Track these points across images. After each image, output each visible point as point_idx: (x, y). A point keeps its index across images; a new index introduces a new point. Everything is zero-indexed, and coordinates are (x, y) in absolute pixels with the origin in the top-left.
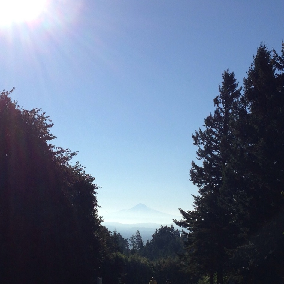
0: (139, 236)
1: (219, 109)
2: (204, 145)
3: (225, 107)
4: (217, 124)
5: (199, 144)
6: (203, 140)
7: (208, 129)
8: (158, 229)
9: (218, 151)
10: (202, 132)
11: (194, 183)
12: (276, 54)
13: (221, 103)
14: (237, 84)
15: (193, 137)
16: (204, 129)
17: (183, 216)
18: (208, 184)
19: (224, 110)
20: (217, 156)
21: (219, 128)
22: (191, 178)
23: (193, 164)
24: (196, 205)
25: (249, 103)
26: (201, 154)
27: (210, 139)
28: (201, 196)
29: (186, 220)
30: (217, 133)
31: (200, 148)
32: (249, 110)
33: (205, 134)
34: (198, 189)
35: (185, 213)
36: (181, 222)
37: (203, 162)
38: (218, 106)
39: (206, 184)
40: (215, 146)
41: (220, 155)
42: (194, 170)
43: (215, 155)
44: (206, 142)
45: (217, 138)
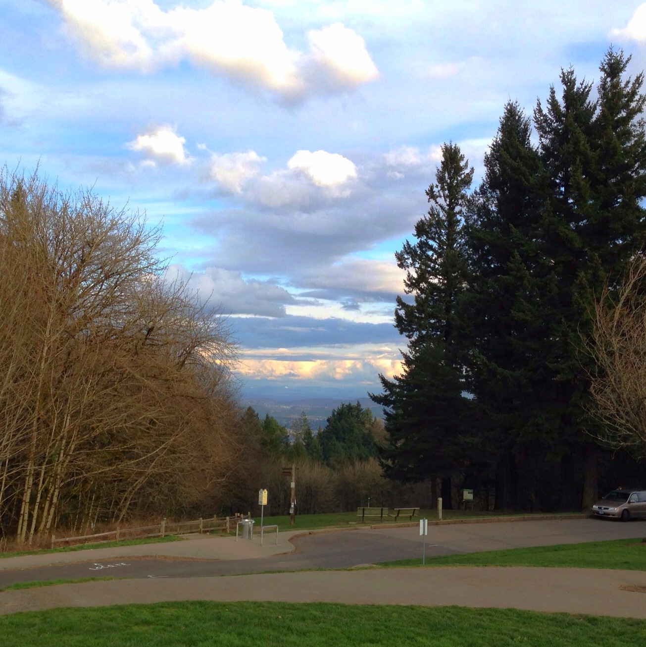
0: (305, 420)
1: (438, 208)
2: (414, 267)
3: (448, 203)
4: (435, 232)
5: (408, 266)
6: (414, 260)
7: (421, 240)
8: (336, 409)
9: (439, 277)
10: (412, 246)
11: (401, 333)
13: (441, 197)
14: (467, 162)
15: (396, 256)
16: (414, 241)
17: (384, 386)
18: (424, 332)
19: (447, 208)
20: (438, 285)
21: (439, 238)
22: (395, 324)
23: (399, 300)
24: (405, 367)
26: (412, 283)
27: (424, 257)
28: (414, 353)
29: (388, 393)
33: (415, 249)
34: (407, 341)
35: (388, 381)
36: (381, 396)
37: (415, 298)
38: (437, 203)
39: (420, 332)
40: (433, 268)
41: (443, 284)
42: (400, 309)
43: (435, 285)
44: (419, 263)
45: (435, 256)
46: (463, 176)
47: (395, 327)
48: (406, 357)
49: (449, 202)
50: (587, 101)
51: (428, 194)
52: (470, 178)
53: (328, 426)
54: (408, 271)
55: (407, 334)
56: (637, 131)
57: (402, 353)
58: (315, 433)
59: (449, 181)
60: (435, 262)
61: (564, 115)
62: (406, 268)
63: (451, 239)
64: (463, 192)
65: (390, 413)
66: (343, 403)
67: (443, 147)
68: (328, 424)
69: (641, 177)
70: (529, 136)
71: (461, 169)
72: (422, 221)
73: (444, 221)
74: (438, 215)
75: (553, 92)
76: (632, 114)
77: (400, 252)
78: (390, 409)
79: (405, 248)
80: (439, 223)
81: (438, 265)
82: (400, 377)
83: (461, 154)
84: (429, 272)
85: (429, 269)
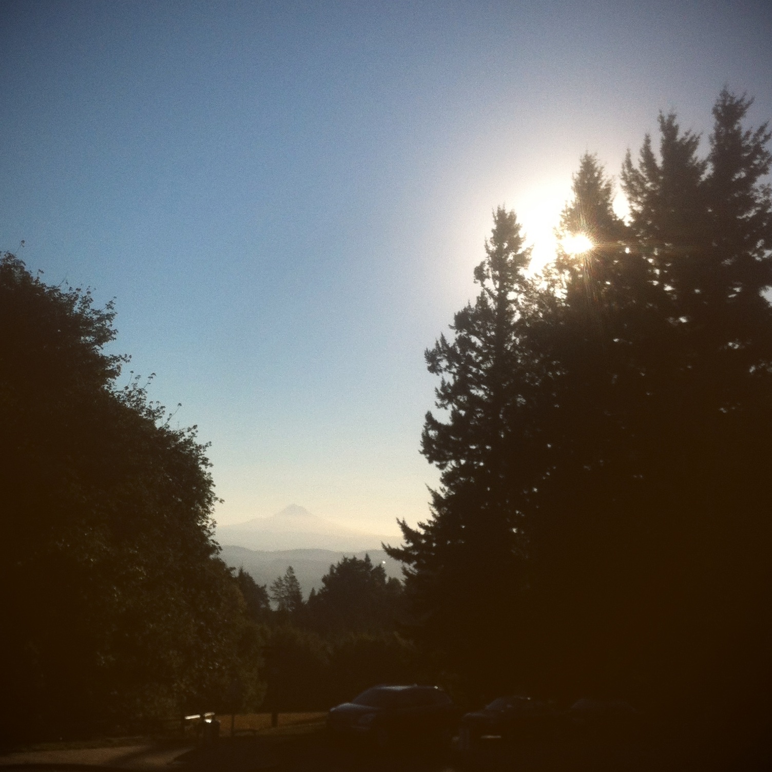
0: (293, 579)
1: (486, 292)
2: (450, 372)
3: (498, 286)
5: (441, 371)
6: (450, 363)
7: (460, 335)
8: (335, 564)
9: (483, 387)
10: (448, 343)
11: (430, 461)
13: (489, 278)
15: (426, 355)
16: (452, 337)
17: (405, 536)
18: (463, 462)
19: (496, 293)
20: (484, 398)
24: (435, 510)
26: (447, 395)
27: (464, 359)
29: (410, 545)
30: (481, 346)
34: (438, 473)
36: (400, 549)
37: (451, 414)
38: (483, 285)
40: (476, 375)
41: (489, 396)
44: (456, 367)
45: (480, 358)
46: (519, 251)
47: (421, 453)
48: (435, 495)
49: (500, 285)
50: (694, 156)
51: (474, 273)
53: (324, 588)
54: (443, 378)
55: (438, 463)
56: (760, 198)
57: (430, 489)
58: (305, 597)
60: (478, 366)
61: (661, 173)
62: (439, 373)
64: (520, 272)
65: (411, 572)
66: (346, 557)
68: (323, 585)
69: (764, 260)
70: (612, 201)
71: (520, 241)
73: (493, 312)
75: (648, 141)
76: (754, 173)
77: (431, 350)
78: (410, 567)
79: (437, 344)
81: (483, 370)
82: (427, 524)
83: (517, 222)
85: (470, 375)
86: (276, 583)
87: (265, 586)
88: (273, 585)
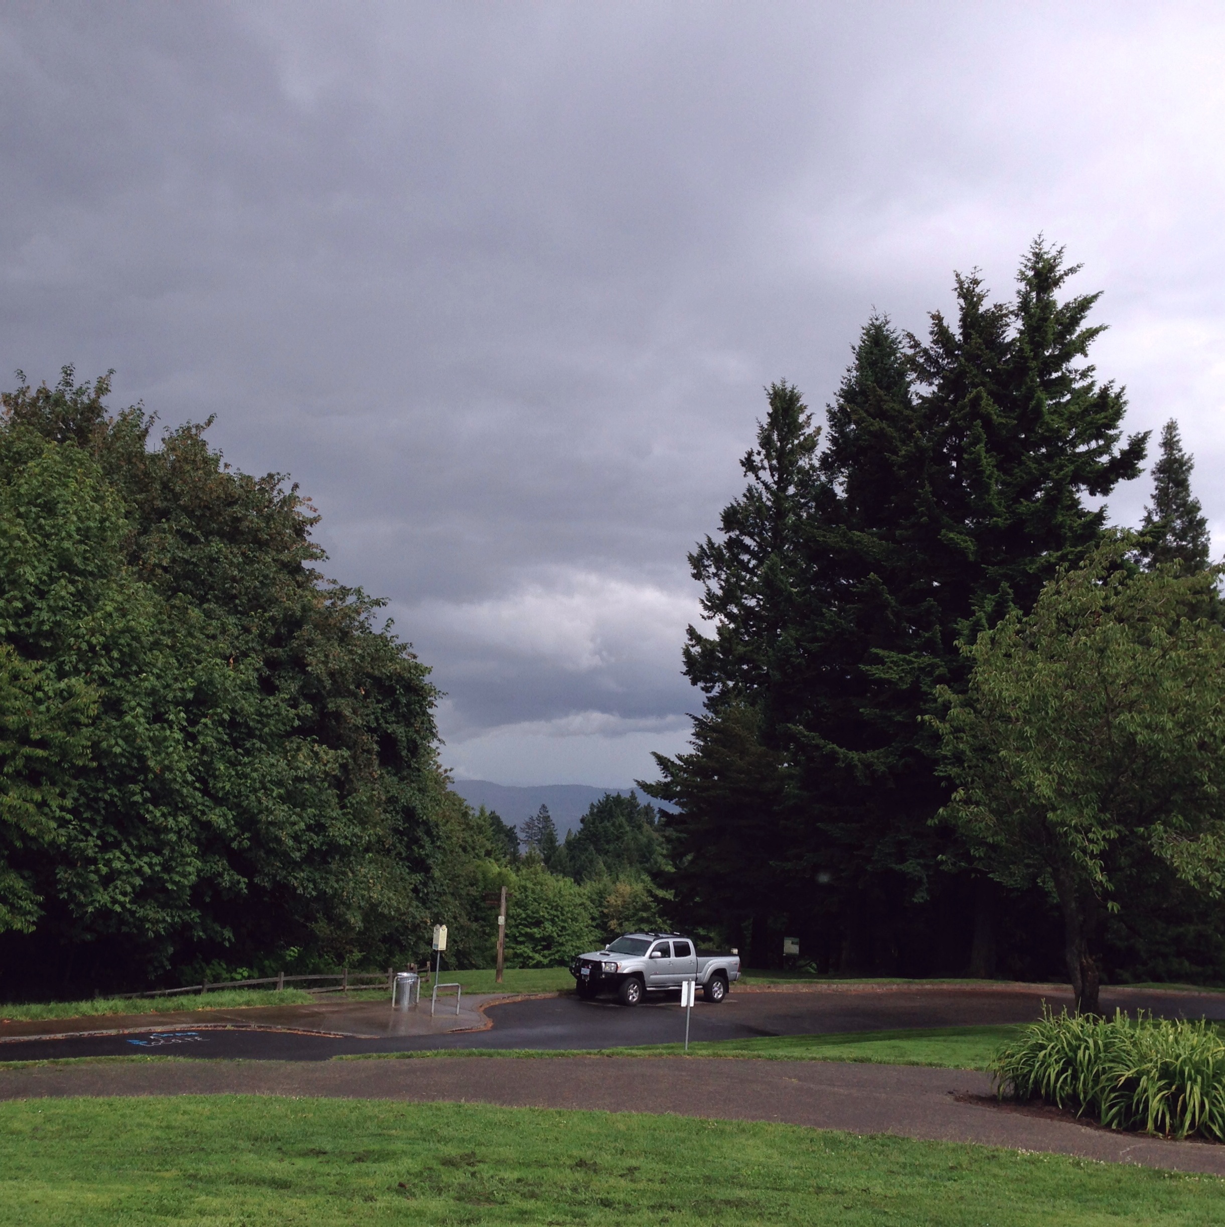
0: (547, 819)
1: (760, 487)
2: (719, 579)
3: (776, 479)
4: (755, 525)
5: (709, 577)
6: (718, 568)
7: (730, 537)
8: (596, 803)
9: (758, 596)
10: (716, 546)
11: (694, 683)
12: (914, 340)
13: (765, 469)
14: (809, 417)
15: (690, 560)
16: (720, 538)
17: (663, 769)
18: (731, 684)
19: (775, 487)
20: (757, 609)
21: (760, 534)
22: (684, 669)
23: (691, 632)
24: (697, 741)
25: (843, 470)
26: (714, 604)
27: (735, 563)
28: (711, 715)
29: (669, 779)
30: (756, 549)
31: (709, 590)
32: (842, 488)
33: (721, 550)
34: (703, 697)
35: (669, 760)
36: (657, 785)
37: (718, 628)
38: (758, 478)
39: (724, 684)
40: (750, 582)
41: (763, 608)
42: (693, 646)
43: (751, 608)
44: (726, 573)
45: (753, 562)
46: (802, 438)
47: (685, 674)
48: (698, 721)
49: (779, 478)
51: (743, 464)
52: (813, 440)
53: (583, 830)
54: (709, 586)
55: (704, 685)
58: (561, 840)
59: (779, 444)
60: (752, 572)
61: (959, 347)
62: (706, 580)
63: (778, 539)
64: (801, 463)
65: (670, 812)
67: (771, 392)
68: (581, 826)
71: (801, 427)
72: (732, 506)
73: (769, 509)
74: (760, 497)
76: (1069, 351)
77: (696, 555)
79: (704, 548)
80: (760, 510)
81: (758, 577)
82: (688, 756)
83: (800, 403)
84: (743, 589)
85: (743, 583)
86: (527, 824)
87: (515, 826)
88: (523, 826)
